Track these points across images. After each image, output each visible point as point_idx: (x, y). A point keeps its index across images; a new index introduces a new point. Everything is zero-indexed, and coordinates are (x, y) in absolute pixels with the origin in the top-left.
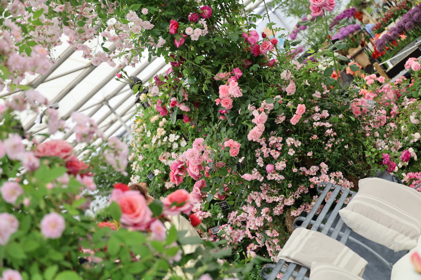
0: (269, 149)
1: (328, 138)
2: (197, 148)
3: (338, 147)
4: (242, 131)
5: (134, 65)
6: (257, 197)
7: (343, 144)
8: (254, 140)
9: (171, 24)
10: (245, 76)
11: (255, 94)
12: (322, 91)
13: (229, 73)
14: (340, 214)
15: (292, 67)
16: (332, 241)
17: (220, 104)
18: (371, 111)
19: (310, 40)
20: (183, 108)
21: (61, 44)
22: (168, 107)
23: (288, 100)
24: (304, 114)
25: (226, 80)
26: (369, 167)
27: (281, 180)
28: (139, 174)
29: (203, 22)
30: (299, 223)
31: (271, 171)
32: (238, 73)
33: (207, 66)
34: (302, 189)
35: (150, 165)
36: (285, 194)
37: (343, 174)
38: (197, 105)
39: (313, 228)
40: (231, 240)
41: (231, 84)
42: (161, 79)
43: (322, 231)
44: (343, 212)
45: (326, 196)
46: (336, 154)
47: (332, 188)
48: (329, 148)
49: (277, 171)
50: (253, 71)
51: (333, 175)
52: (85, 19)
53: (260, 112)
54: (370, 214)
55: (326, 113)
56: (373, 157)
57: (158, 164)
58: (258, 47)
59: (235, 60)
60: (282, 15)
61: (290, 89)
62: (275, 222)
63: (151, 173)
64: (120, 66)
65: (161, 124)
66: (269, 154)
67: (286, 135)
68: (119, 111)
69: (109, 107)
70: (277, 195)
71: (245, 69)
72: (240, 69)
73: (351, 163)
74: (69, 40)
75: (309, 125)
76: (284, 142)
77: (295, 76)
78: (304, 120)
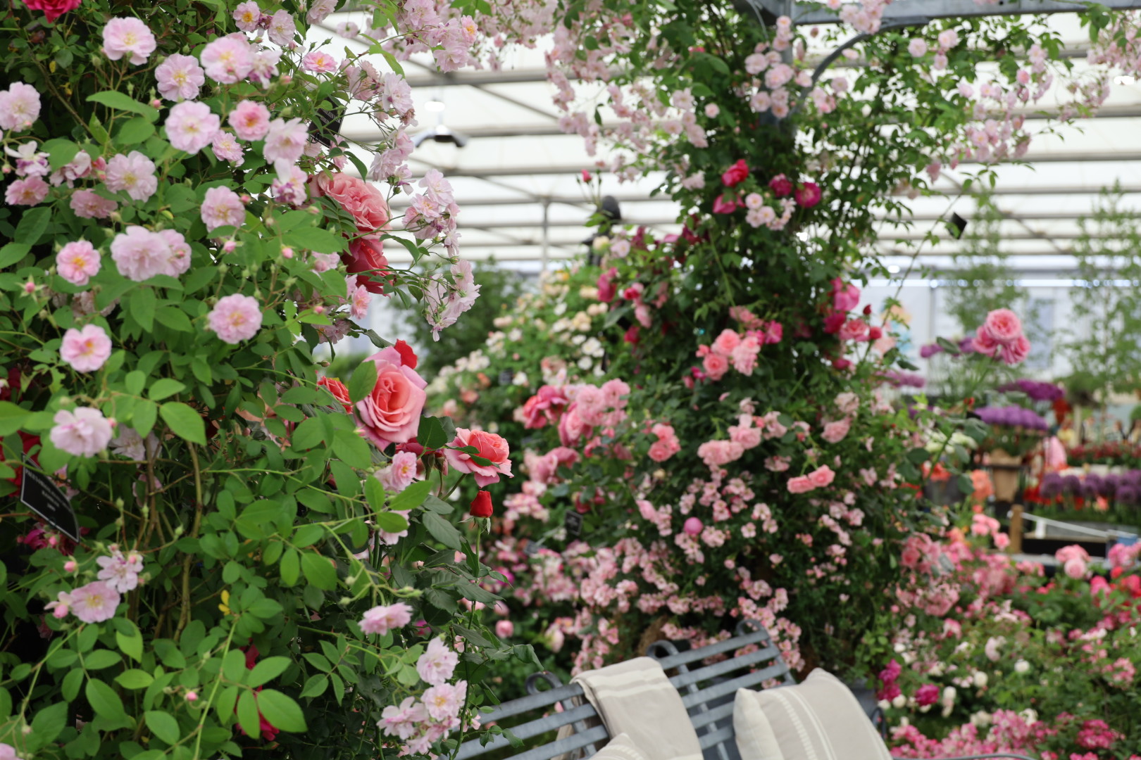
0: (719, 496)
1: (828, 559)
2: (608, 396)
3: (831, 587)
4: (701, 431)
5: (622, 180)
6: (635, 555)
7: (843, 589)
8: (706, 461)
9: (734, 166)
10: (781, 348)
11: (771, 390)
12: (882, 475)
13: (760, 322)
14: (738, 695)
15: (868, 398)
16: (687, 727)
17: (701, 359)
18: (935, 576)
19: (950, 381)
20: (642, 314)
21: (531, 48)
22: (621, 293)
23: (815, 444)
24: (822, 489)
25: (746, 329)
26: (851, 661)
27: (694, 560)
28: (492, 358)
29: (788, 206)
30: (661, 653)
31: (691, 532)
32: (774, 335)
33: (734, 281)
34: (715, 603)
35: (521, 359)
36: (681, 587)
37: (800, 637)
38: (668, 328)
39: (675, 679)
40: (542, 586)
41: (746, 341)
42: (646, 240)
43: (686, 698)
44: (745, 696)
45: (743, 647)
46: (818, 595)
47: (764, 643)
48: (814, 576)
49: (700, 541)
50: (799, 351)
51: (784, 623)
52: (606, 41)
53: (754, 425)
54: (785, 735)
55: (857, 517)
56: (874, 651)
57: (534, 368)
58: (843, 320)
59: (789, 309)
60: (941, 303)
61: (834, 430)
62: (629, 617)
63: (511, 373)
64: (601, 164)
65: (593, 309)
66: (712, 503)
67: (764, 495)
68: (555, 234)
69: (546, 215)
70: (667, 579)
71: (791, 337)
72: (784, 331)
73: (829, 629)
74: (550, 52)
75: (814, 512)
76: (751, 504)
77: (861, 416)
78: (812, 497)
